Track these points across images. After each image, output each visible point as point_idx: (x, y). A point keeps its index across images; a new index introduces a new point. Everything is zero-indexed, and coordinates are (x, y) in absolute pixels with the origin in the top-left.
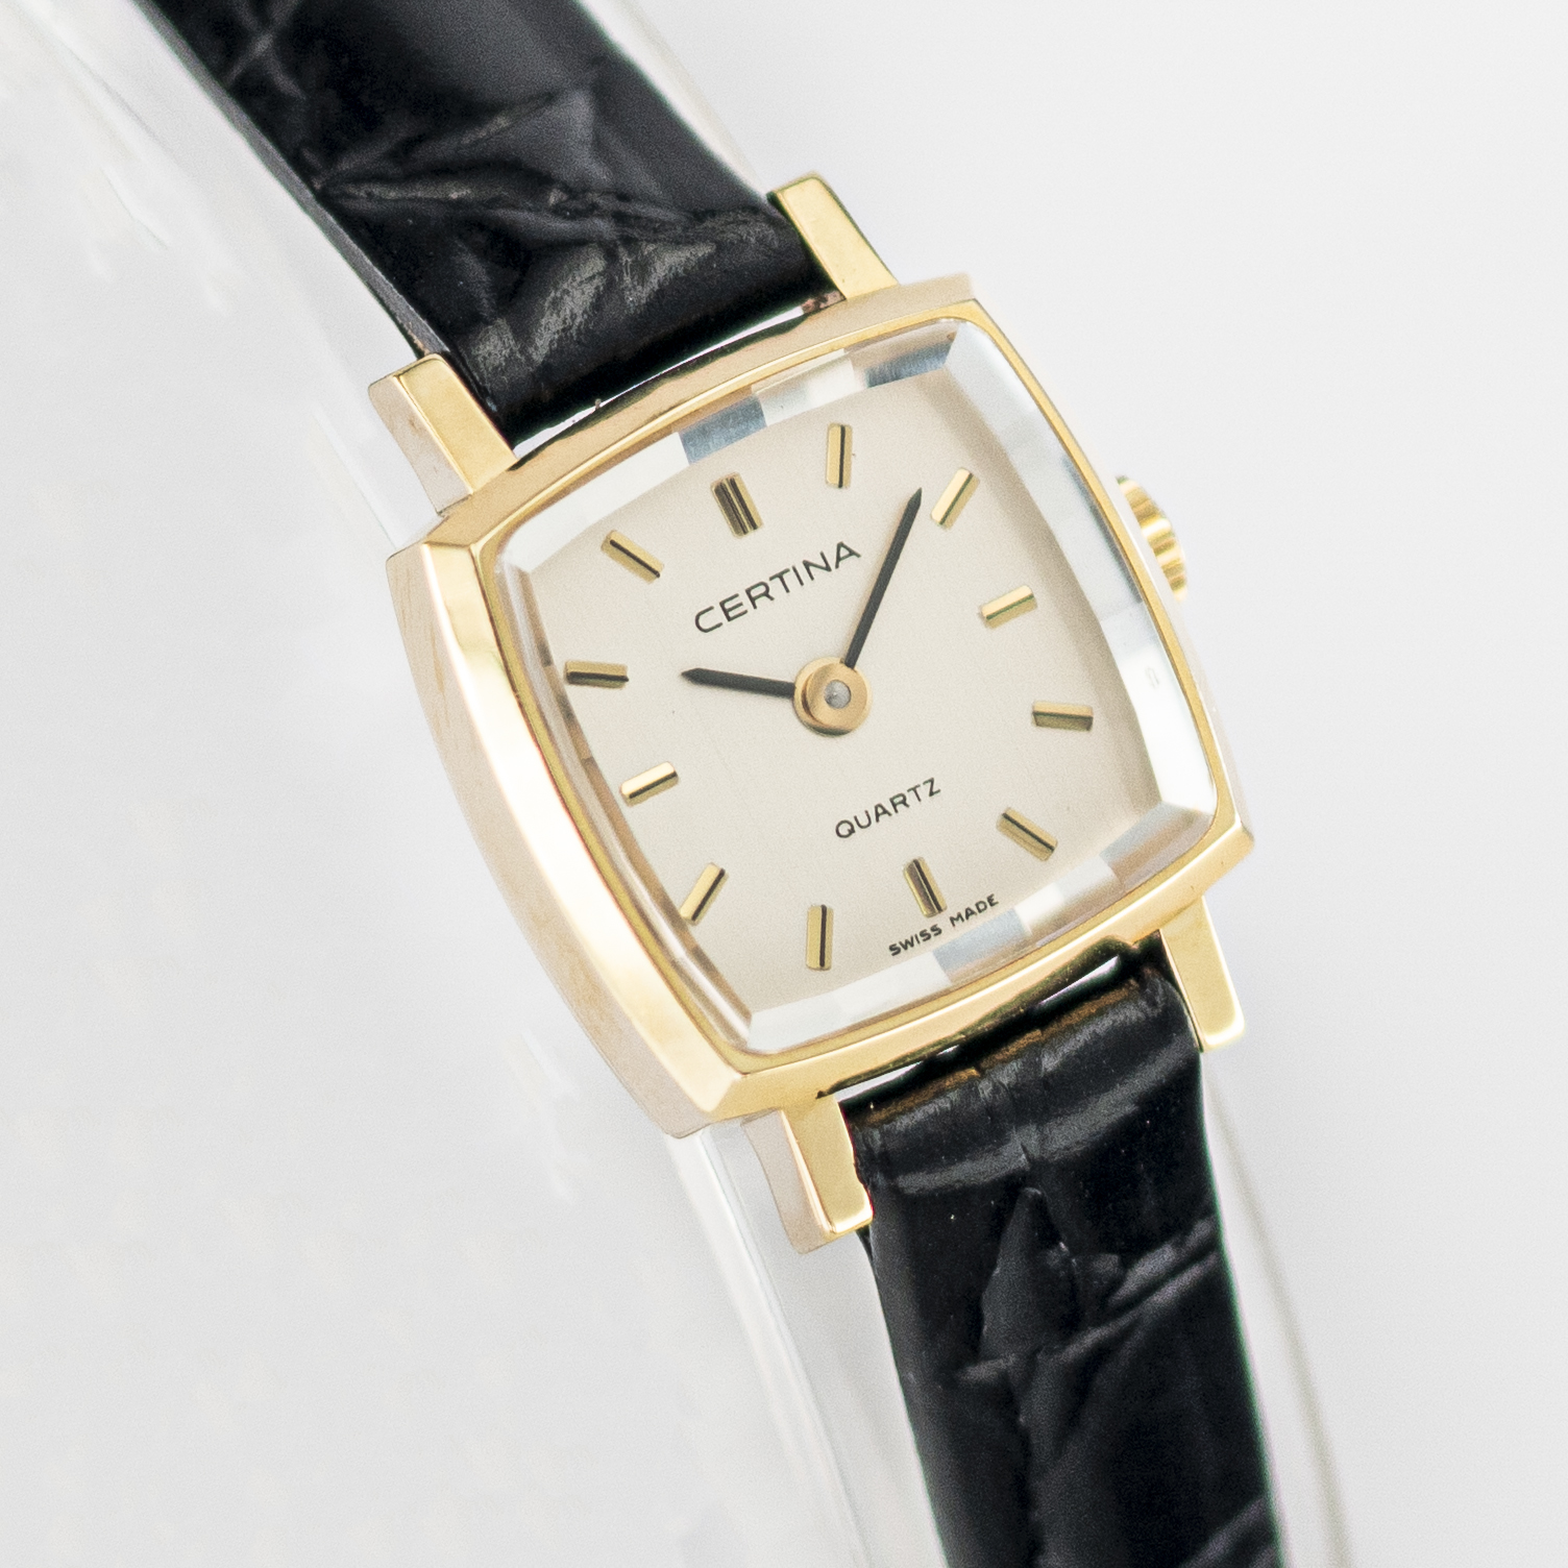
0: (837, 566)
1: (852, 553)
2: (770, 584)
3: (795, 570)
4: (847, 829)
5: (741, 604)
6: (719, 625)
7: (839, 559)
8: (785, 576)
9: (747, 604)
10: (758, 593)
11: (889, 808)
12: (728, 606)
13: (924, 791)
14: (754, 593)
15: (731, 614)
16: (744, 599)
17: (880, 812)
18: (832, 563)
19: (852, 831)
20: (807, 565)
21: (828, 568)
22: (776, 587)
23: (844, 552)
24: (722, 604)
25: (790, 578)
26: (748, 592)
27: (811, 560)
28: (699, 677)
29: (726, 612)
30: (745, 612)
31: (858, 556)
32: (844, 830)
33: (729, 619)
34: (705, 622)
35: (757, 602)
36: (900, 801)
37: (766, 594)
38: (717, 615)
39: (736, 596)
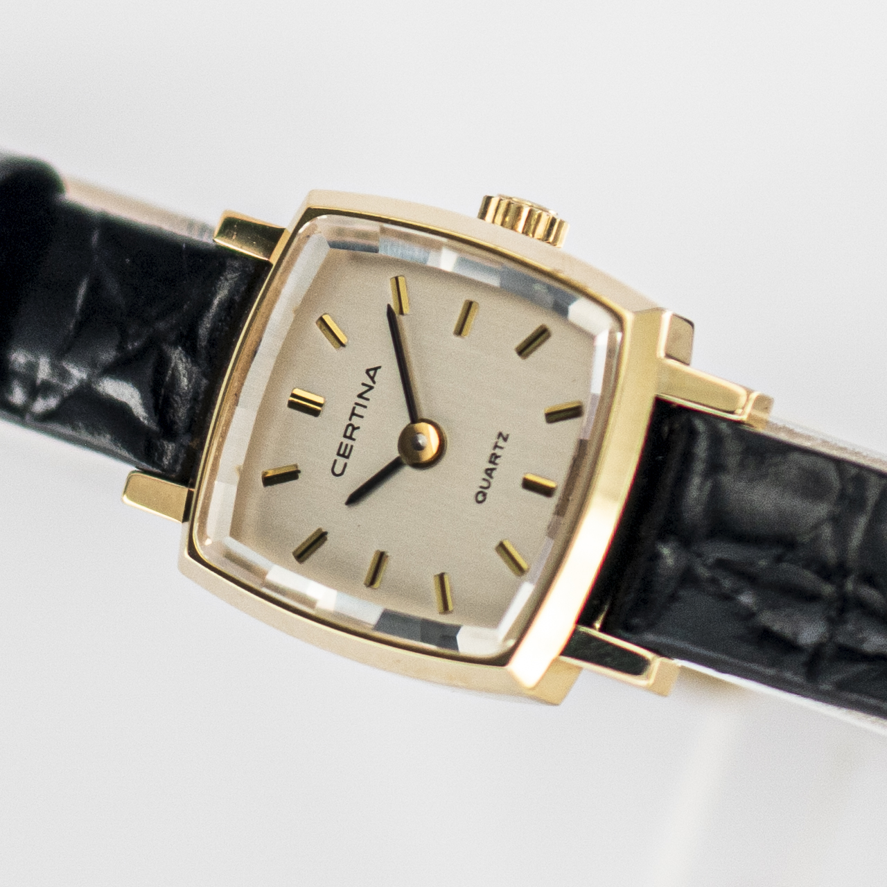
0: (374, 382)
1: (376, 369)
2: (352, 422)
3: (357, 404)
4: (481, 496)
5: (347, 445)
6: (345, 465)
7: (372, 378)
8: (356, 412)
9: (350, 442)
10: (350, 431)
11: (491, 466)
12: (341, 452)
13: (501, 443)
14: (348, 434)
15: (346, 454)
16: (346, 441)
17: (489, 472)
18: (370, 383)
19: (484, 495)
20: (360, 396)
21: (371, 388)
22: (355, 421)
23: (372, 372)
24: (338, 454)
25: (359, 410)
26: (345, 436)
27: (361, 392)
28: (355, 498)
29: (343, 456)
30: (352, 447)
31: (379, 367)
32: (480, 498)
33: (347, 457)
34: (338, 470)
35: (353, 437)
36: (494, 458)
37: (354, 429)
38: (341, 461)
39: (342, 443)
